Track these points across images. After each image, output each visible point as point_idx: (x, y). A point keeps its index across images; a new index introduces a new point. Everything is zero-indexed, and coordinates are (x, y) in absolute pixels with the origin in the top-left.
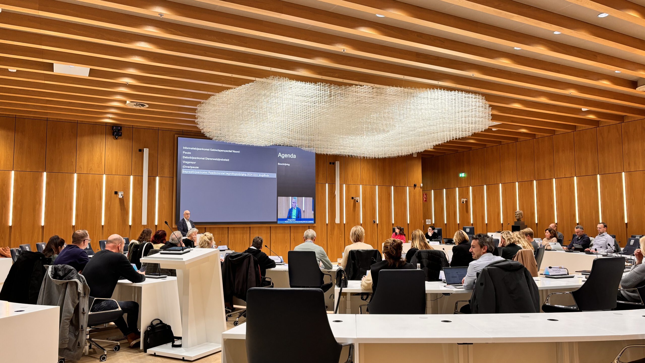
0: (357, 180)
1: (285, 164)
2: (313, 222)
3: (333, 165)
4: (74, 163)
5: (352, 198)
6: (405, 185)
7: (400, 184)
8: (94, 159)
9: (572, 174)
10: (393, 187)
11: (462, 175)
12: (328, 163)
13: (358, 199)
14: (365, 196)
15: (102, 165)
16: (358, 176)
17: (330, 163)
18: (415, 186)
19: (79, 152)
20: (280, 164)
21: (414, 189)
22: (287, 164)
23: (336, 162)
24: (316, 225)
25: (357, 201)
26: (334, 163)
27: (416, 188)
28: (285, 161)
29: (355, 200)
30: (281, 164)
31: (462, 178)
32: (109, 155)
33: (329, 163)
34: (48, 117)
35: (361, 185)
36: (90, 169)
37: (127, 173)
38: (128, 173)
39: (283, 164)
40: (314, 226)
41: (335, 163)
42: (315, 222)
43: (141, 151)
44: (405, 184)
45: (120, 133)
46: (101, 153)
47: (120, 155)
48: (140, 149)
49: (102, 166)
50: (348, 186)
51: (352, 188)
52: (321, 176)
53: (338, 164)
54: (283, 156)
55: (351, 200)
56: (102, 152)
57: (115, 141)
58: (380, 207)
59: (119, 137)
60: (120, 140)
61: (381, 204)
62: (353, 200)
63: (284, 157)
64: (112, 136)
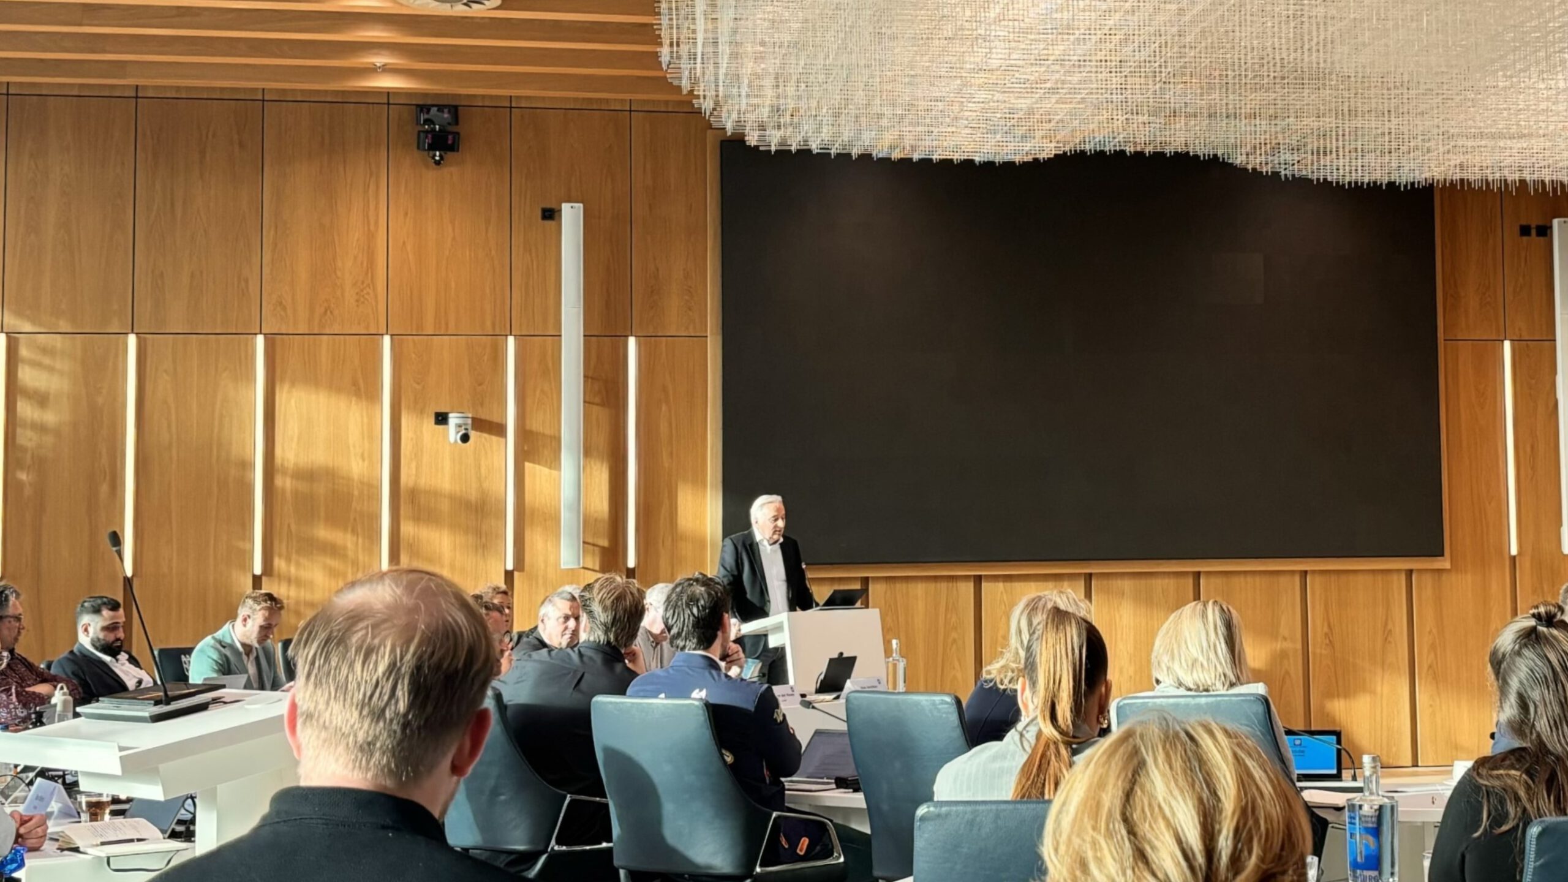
3: (1542, 239)
4: (254, 288)
8: (339, 264)
12: (1512, 232)
15: (374, 290)
17: (1525, 231)
19: (272, 232)
23: (1554, 222)
26: (1544, 231)
32: (404, 243)
33: (1517, 230)
34: (141, 82)
36: (323, 310)
37: (488, 323)
38: (494, 325)
43: (551, 214)
45: (450, 137)
46: (371, 236)
47: (454, 239)
48: (548, 206)
49: (376, 297)
52: (1470, 299)
53: (1562, 232)
56: (372, 228)
57: (431, 175)
59: (450, 155)
60: (454, 169)
64: (417, 154)
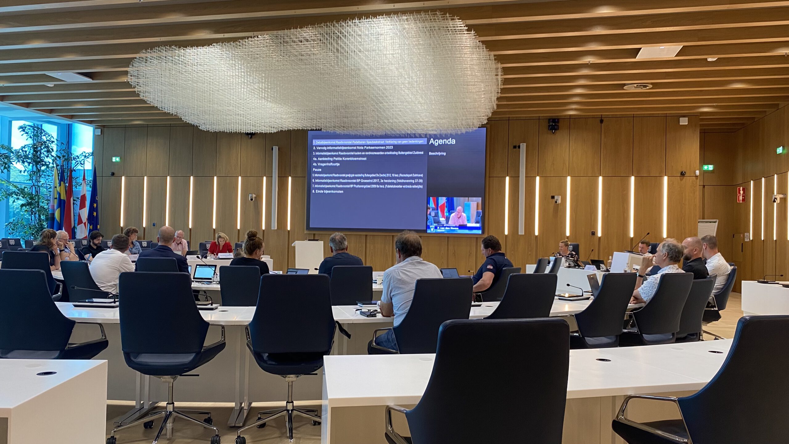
1: (439, 154)
4: (215, 167)
5: (553, 197)
6: (659, 173)
7: (649, 172)
8: (231, 161)
10: (633, 178)
12: (511, 147)
13: (557, 199)
14: (577, 194)
15: (238, 166)
16: (564, 163)
17: (514, 147)
19: (218, 155)
21: (681, 180)
22: (442, 153)
25: (556, 202)
27: (686, 178)
28: (440, 148)
30: (434, 154)
35: (569, 178)
36: (228, 171)
37: (261, 174)
39: (437, 153)
41: (520, 146)
42: (483, 232)
47: (254, 155)
50: (545, 179)
51: (553, 182)
52: (498, 166)
53: (523, 147)
55: (550, 200)
57: (250, 141)
58: (606, 211)
61: (609, 206)
62: (554, 200)
63: (437, 143)
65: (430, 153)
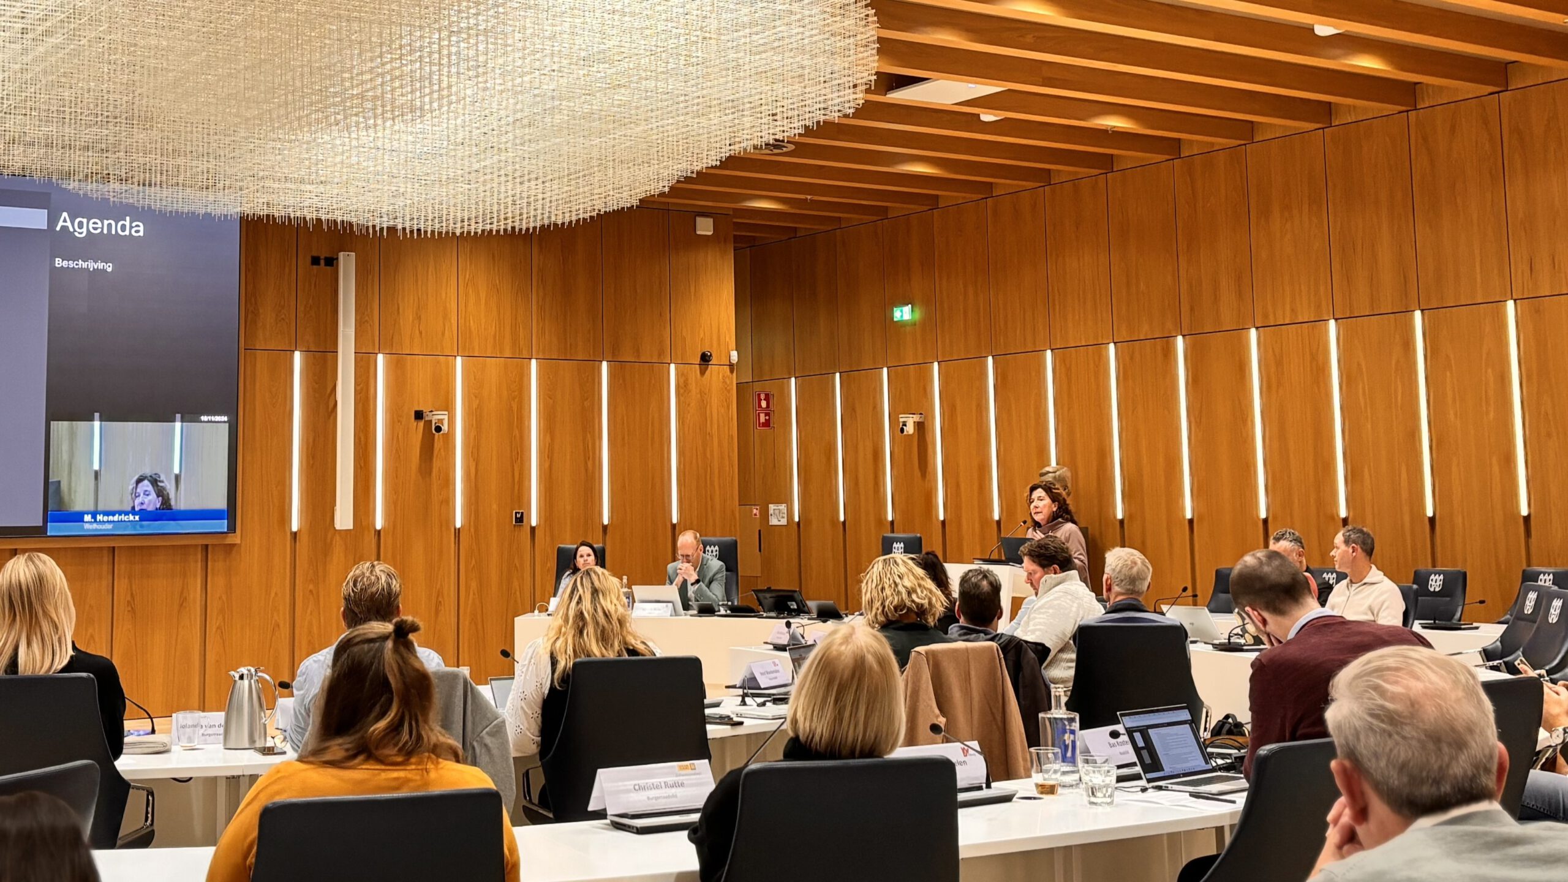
0: (443, 334)
1: (91, 265)
2: (223, 525)
3: (328, 268)
5: (419, 415)
6: (660, 355)
7: (637, 351)
9: (1318, 307)
10: (605, 364)
11: (903, 314)
12: (305, 262)
13: (441, 421)
14: (479, 407)
16: (445, 317)
17: (315, 261)
18: (705, 359)
20: (65, 264)
21: (703, 373)
22: (100, 265)
23: (341, 255)
24: (238, 542)
25: (438, 429)
26: (331, 262)
27: (712, 369)
28: (92, 246)
29: (431, 421)
30: (72, 264)
31: (902, 325)
33: (309, 260)
35: (459, 359)
39: (81, 264)
40: (233, 545)
41: (337, 259)
42: (232, 528)
44: (661, 353)
50: (398, 362)
51: (420, 373)
52: (267, 315)
53: (347, 263)
54: (81, 225)
55: (413, 422)
58: (548, 454)
61: (552, 439)
62: (421, 424)
63: (84, 230)
65: (59, 262)
